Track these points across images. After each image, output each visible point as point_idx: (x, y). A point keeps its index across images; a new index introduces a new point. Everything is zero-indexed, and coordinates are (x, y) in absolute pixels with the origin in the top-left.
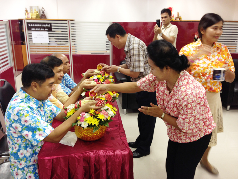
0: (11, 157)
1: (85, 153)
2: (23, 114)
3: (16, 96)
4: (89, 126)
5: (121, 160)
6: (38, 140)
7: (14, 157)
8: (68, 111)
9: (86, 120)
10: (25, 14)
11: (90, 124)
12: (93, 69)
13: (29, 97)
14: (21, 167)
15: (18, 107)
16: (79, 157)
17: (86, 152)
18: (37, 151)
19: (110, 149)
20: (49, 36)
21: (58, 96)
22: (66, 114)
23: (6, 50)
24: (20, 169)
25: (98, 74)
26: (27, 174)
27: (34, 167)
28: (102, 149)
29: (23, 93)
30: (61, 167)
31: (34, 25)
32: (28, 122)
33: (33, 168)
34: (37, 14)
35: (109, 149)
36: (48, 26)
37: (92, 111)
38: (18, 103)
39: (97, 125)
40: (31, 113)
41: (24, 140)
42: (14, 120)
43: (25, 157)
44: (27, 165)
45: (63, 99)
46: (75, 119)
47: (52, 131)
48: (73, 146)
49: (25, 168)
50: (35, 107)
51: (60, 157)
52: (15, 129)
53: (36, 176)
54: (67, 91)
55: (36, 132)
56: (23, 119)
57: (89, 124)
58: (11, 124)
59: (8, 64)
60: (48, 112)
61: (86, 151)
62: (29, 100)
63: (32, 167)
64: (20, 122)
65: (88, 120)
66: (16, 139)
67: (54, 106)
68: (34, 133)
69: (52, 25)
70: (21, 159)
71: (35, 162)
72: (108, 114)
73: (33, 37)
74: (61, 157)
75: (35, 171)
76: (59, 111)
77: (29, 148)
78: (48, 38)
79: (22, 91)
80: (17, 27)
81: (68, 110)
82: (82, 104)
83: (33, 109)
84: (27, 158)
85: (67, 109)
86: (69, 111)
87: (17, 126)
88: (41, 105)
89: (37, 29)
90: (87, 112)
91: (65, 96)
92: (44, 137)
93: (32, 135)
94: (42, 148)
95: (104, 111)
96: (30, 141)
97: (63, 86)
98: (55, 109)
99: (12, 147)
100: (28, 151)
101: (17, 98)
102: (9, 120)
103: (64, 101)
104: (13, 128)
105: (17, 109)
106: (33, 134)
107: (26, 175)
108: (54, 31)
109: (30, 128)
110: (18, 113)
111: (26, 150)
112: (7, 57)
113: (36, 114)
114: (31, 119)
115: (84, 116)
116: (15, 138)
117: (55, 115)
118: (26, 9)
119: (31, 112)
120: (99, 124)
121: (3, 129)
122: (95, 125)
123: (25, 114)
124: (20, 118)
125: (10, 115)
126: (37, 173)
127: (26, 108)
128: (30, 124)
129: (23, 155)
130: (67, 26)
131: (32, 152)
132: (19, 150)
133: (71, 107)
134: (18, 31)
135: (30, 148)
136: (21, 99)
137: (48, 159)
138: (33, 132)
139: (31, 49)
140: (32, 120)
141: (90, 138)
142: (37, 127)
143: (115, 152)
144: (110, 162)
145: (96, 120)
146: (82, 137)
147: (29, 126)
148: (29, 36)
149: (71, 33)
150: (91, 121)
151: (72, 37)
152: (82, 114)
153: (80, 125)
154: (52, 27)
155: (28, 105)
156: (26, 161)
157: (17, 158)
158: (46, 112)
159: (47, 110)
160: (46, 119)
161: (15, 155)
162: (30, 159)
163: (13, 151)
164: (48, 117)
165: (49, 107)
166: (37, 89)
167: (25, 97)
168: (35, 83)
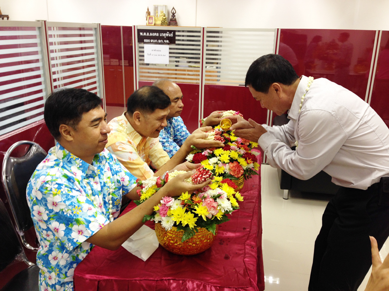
0: (39, 261)
2: (51, 190)
4: (175, 225)
7: (42, 262)
8: (144, 189)
9: (172, 213)
11: (177, 224)
16: (149, 286)
17: (164, 278)
18: (80, 257)
20: (170, 53)
23: (93, 71)
24: (50, 286)
29: (60, 149)
31: (148, 34)
32: (58, 206)
33: (72, 287)
34: (164, 18)
35: (212, 281)
36: (170, 36)
37: (186, 196)
38: (48, 167)
39: (191, 226)
42: (36, 198)
44: (59, 282)
47: (103, 226)
48: (145, 261)
49: (58, 287)
55: (72, 226)
56: (50, 199)
57: (175, 222)
62: (70, 162)
63: (70, 285)
64: (46, 205)
65: (176, 213)
66: (45, 232)
67: (125, 173)
68: (70, 227)
69: (177, 33)
70: (53, 268)
72: (218, 206)
73: (145, 54)
76: (134, 183)
78: (168, 55)
81: (144, 187)
83: (74, 180)
86: (146, 191)
87: (41, 211)
89: (152, 41)
92: (87, 237)
93: (64, 231)
95: (211, 200)
96: (62, 241)
98: (127, 178)
101: (49, 157)
102: (29, 198)
105: (42, 178)
106: (67, 228)
108: (178, 44)
109: (61, 218)
110: (42, 187)
114: (64, 200)
115: (167, 205)
117: (127, 191)
119: (66, 186)
120: (196, 225)
122: (187, 225)
123: (53, 189)
124: (44, 196)
125: (31, 189)
127: (57, 178)
128: (62, 209)
130: (199, 36)
131: (70, 260)
133: (150, 183)
137: (91, 280)
138: (67, 225)
139: (140, 72)
141: (179, 249)
142: (75, 218)
145: (190, 215)
146: (164, 244)
147: (60, 213)
148: (140, 52)
149: (205, 48)
150: (180, 216)
151: (207, 54)
152: (164, 201)
153: (160, 222)
154: (177, 38)
155: (63, 173)
156: (58, 274)
157: (47, 264)
158: (106, 184)
159: (108, 180)
160: (107, 198)
161: (44, 258)
162: (67, 271)
163: (42, 251)
164: (109, 194)
165: (115, 175)
166: (73, 137)
167: (62, 156)
168: (65, 127)
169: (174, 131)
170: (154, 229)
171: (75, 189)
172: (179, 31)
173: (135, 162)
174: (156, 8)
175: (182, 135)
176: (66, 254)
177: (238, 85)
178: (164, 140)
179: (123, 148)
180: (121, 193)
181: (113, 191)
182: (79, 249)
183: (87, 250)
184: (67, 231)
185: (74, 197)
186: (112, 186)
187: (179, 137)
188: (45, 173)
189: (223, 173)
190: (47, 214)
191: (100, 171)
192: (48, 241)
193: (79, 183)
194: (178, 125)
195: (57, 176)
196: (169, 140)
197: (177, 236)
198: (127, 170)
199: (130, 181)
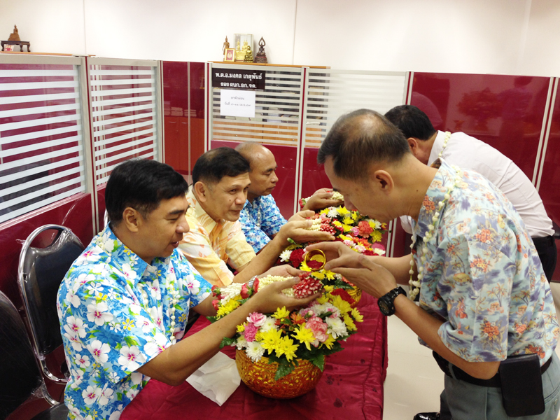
0: (68, 398)
2: (94, 295)
4: (266, 354)
6: (123, 369)
7: (73, 400)
8: (222, 300)
9: (262, 336)
10: (223, 52)
11: (269, 353)
13: (124, 249)
15: (85, 273)
20: (257, 102)
31: (227, 76)
32: (101, 317)
34: (249, 51)
36: (257, 78)
37: (282, 313)
38: (89, 263)
39: (289, 357)
40: (115, 293)
42: (72, 305)
43: (96, 406)
46: (231, 326)
47: (163, 349)
48: (220, 405)
50: (132, 276)
54: (258, 240)
55: (120, 347)
56: (91, 307)
57: (266, 351)
58: (64, 315)
62: (122, 257)
64: (85, 316)
66: (78, 356)
67: (195, 276)
68: (117, 348)
69: (267, 75)
70: (88, 409)
72: (328, 328)
73: (222, 103)
76: (207, 291)
81: (223, 298)
84: (100, 412)
86: (226, 303)
87: (77, 325)
89: (232, 85)
91: (248, 252)
92: (139, 363)
93: (109, 354)
95: (318, 319)
96: (105, 369)
97: (249, 226)
98: (197, 285)
100: (104, 392)
101: (93, 249)
102: (61, 305)
105: (82, 277)
106: (113, 350)
108: (268, 91)
109: (105, 334)
110: (81, 290)
111: (102, 388)
113: (129, 297)
114: (111, 309)
115: (257, 324)
116: (77, 352)
118: (226, 39)
119: (115, 290)
120: (295, 356)
122: (283, 356)
123: (97, 293)
124: (84, 303)
127: (103, 279)
128: (107, 323)
129: (93, 401)
130: (298, 80)
131: (114, 398)
132: (84, 385)
135: (109, 387)
138: (113, 345)
139: (214, 128)
140: (114, 312)
141: (270, 389)
142: (124, 335)
145: (287, 341)
146: (249, 381)
147: (105, 327)
148: (215, 99)
149: (307, 96)
150: (273, 342)
151: (309, 105)
152: (252, 319)
153: (244, 349)
154: (267, 81)
155: (112, 272)
157: (80, 403)
158: (168, 292)
159: (172, 286)
160: (167, 312)
161: (76, 395)
162: (109, 414)
163: (72, 383)
164: (172, 306)
165: (180, 279)
166: (138, 227)
167: (113, 249)
168: (132, 211)
169: (262, 215)
170: (234, 359)
171: (126, 295)
172: (269, 72)
173: (207, 259)
174: (238, 38)
175: (273, 220)
176: (108, 389)
178: (248, 228)
179: (191, 239)
180: (188, 305)
181: (178, 301)
182: (127, 384)
183: (139, 385)
184: (112, 354)
185: (125, 305)
186: (177, 294)
187: (268, 224)
188: (86, 270)
189: (333, 278)
190: (86, 329)
191: (161, 273)
192: (82, 369)
193: (132, 288)
194: (268, 207)
195: (103, 275)
196: (255, 227)
197: (267, 371)
198: (197, 273)
199: (201, 288)
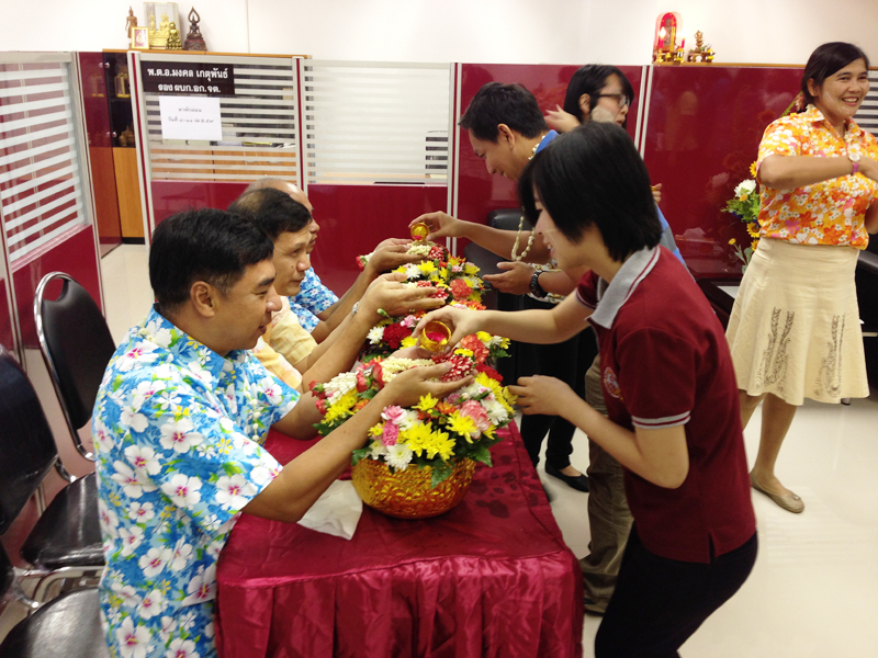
0: (113, 574)
1: (400, 566)
2: (169, 409)
3: (135, 336)
4: (414, 458)
5: (541, 600)
6: (224, 508)
7: (122, 575)
8: (329, 399)
9: (405, 436)
10: (127, 33)
12: (403, 240)
13: (187, 341)
14: (146, 615)
15: (146, 379)
16: (379, 580)
17: (403, 562)
18: (210, 551)
19: (495, 552)
20: (223, 115)
21: (279, 340)
22: (324, 412)
23: (66, 164)
24: (144, 622)
25: (425, 259)
26: (170, 641)
27: (199, 615)
28: (465, 553)
29: (163, 325)
30: (305, 618)
31: (167, 73)
32: (185, 440)
33: (194, 617)
34: (173, 31)
35: (490, 553)
36: (220, 76)
37: (427, 403)
38: (144, 365)
39: (445, 457)
40: (197, 404)
41: (166, 508)
42: (132, 430)
43: (166, 574)
44: (170, 608)
45: (294, 353)
46: (362, 428)
47: (276, 475)
48: (349, 539)
49: (166, 620)
50: (207, 379)
51: (302, 582)
52: (133, 469)
53: (204, 649)
55: (217, 479)
56: (167, 428)
57: (415, 453)
58: (119, 446)
59: (74, 216)
60: (254, 402)
61: (403, 559)
62: (185, 354)
63: (190, 614)
64: (156, 442)
65: (413, 437)
66: (135, 506)
67: (274, 379)
68: (211, 482)
69: (237, 71)
70: (151, 583)
71: (204, 596)
72: (487, 413)
73: (163, 118)
74: (309, 581)
75: (201, 630)
76: (292, 399)
77: (183, 540)
78: (219, 119)
79: (160, 320)
80: (98, 81)
81: (331, 395)
82: (388, 377)
83: (203, 388)
84: (174, 581)
85: (327, 393)
86: (335, 401)
87: (143, 457)
88: (228, 375)
89: (177, 88)
90: (408, 408)
91: (305, 340)
92: (248, 497)
93: (200, 491)
94: (229, 539)
95: (474, 403)
96: (195, 513)
98: (278, 390)
99: (115, 537)
100: (178, 552)
101: (139, 345)
102: (111, 432)
103: (301, 359)
104: (126, 462)
105: (144, 387)
106: (205, 485)
107: (167, 646)
109: (192, 464)
110: (147, 405)
111: (173, 548)
112: (71, 189)
113: (213, 409)
114: (198, 426)
115: (395, 422)
116: (132, 500)
117: (277, 415)
118: (131, 12)
119: (196, 400)
120: (453, 454)
121: (59, 461)
122: (437, 456)
123: (174, 407)
124: (153, 423)
125: (117, 413)
126: (209, 640)
127: (176, 385)
128: (195, 447)
129: (159, 569)
130: (289, 78)
131: (193, 558)
132: (143, 549)
133: (342, 386)
134: (101, 95)
135: (187, 542)
136: (155, 351)
137: (257, 588)
138: (205, 478)
139: (153, 161)
140: (203, 430)
141: (415, 506)
142: (222, 461)
143: (516, 564)
144: (495, 607)
145: (441, 436)
146: (382, 502)
147: (191, 454)
148: (150, 113)
149: (304, 103)
150: (419, 441)
151: (308, 117)
152: (389, 414)
153: (382, 456)
154: (237, 81)
155: (183, 375)
156: (169, 593)
157: (135, 577)
158: (247, 401)
161: (127, 566)
162: (187, 582)
165: (254, 384)
166: (215, 310)
167: (170, 342)
168: (204, 287)
171: (209, 406)
172: (241, 66)
174: (150, 10)
176: (185, 545)
177: (371, 183)
184: (205, 490)
185: (214, 420)
190: (160, 460)
191: (236, 374)
195: (175, 380)
